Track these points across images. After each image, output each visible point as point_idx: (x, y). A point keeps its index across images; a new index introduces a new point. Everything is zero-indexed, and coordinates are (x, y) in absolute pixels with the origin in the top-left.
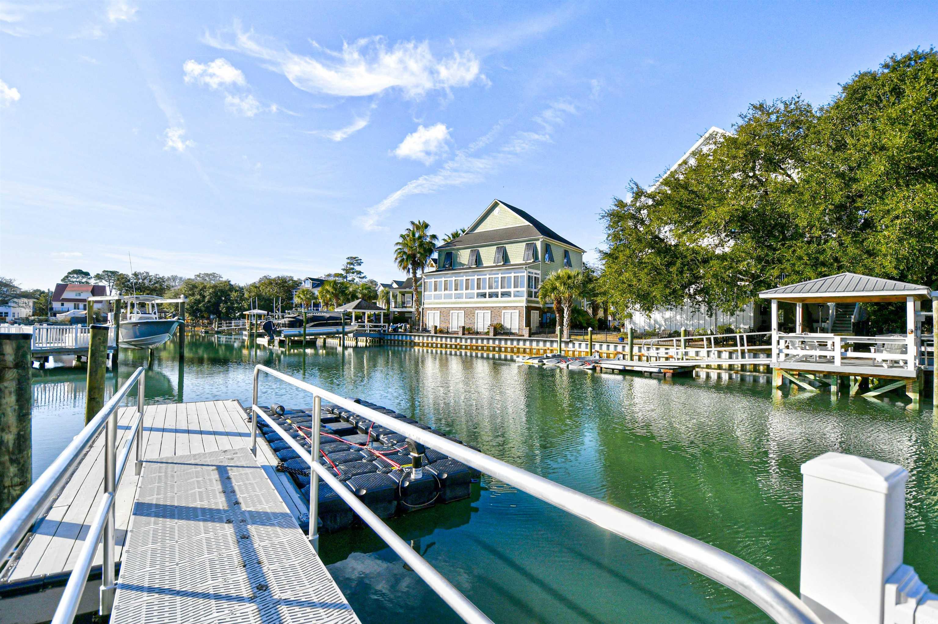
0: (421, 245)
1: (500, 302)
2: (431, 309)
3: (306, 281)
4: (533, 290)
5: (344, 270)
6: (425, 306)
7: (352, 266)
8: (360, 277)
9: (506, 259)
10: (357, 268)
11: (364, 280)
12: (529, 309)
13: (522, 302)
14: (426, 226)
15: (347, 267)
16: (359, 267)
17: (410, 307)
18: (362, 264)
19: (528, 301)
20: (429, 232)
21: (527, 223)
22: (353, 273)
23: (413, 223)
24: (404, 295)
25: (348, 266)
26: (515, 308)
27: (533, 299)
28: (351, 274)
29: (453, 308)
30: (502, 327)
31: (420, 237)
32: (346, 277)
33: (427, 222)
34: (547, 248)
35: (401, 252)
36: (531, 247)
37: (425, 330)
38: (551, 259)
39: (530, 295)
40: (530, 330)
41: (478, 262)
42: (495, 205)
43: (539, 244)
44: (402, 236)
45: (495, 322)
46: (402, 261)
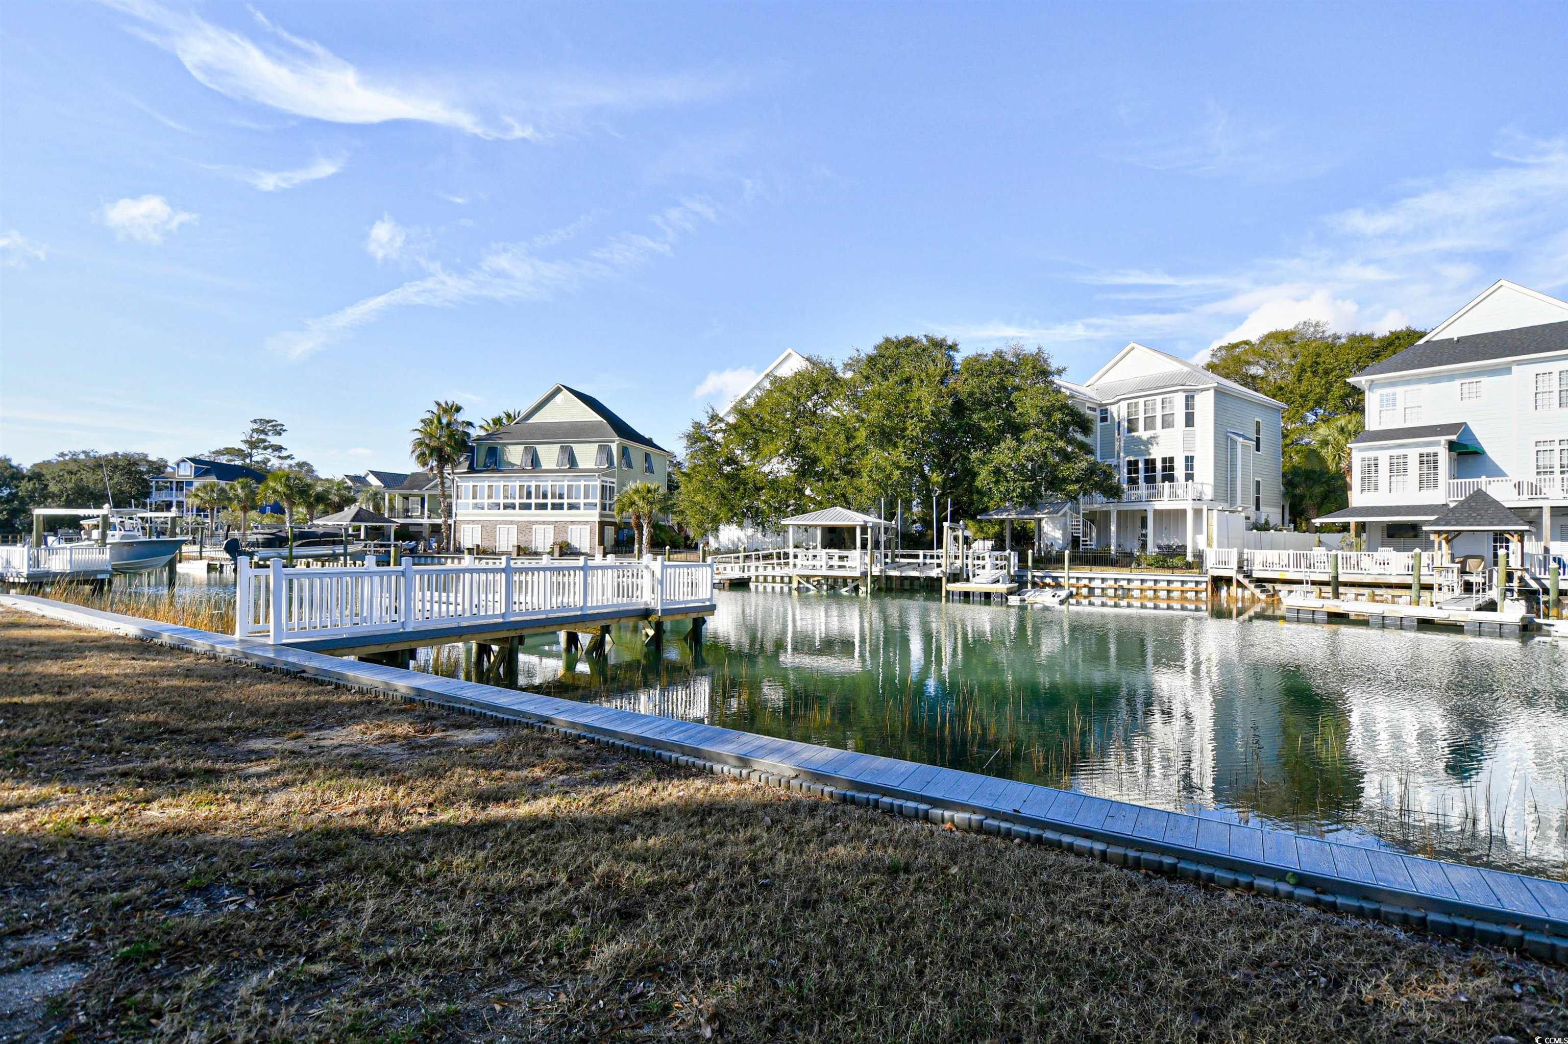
0: (451, 436)
1: (565, 515)
2: (469, 522)
3: (182, 465)
4: (608, 502)
5: (246, 442)
6: (458, 518)
7: (262, 437)
8: (279, 457)
9: (572, 461)
10: (273, 440)
11: (289, 461)
12: (602, 525)
13: (594, 516)
14: (458, 409)
15: (251, 437)
16: (277, 437)
17: (417, 517)
18: (284, 434)
19: (601, 515)
20: (461, 417)
21: (599, 418)
22: (265, 448)
23: (438, 404)
24: (407, 499)
25: (255, 436)
26: (586, 523)
27: (607, 512)
28: (260, 451)
29: (500, 522)
30: (568, 545)
31: (449, 424)
32: (251, 455)
33: (460, 404)
34: (624, 452)
35: (420, 443)
36: (605, 450)
37: (459, 550)
38: (630, 465)
39: (604, 507)
40: (605, 549)
41: (535, 462)
42: (558, 391)
43: (614, 447)
44: (423, 421)
45: (560, 540)
46: (423, 454)
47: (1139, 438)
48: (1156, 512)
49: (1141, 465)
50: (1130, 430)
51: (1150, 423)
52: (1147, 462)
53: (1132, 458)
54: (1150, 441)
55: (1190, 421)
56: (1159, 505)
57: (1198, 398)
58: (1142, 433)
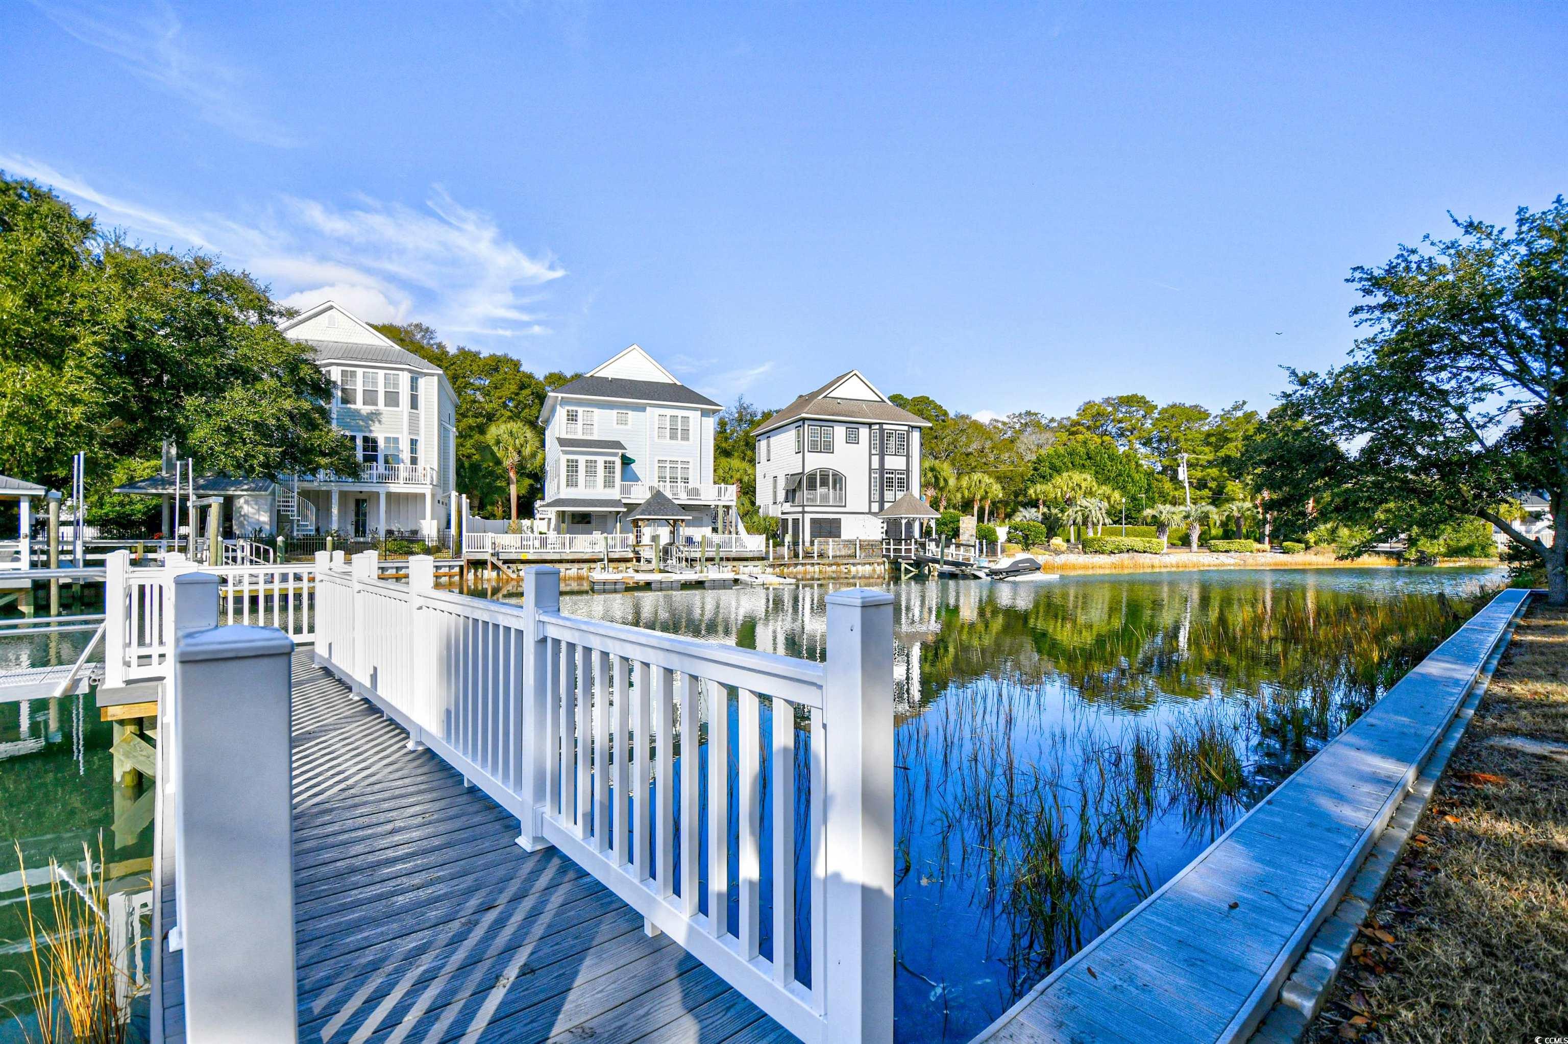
47: (357, 412)
48: (389, 495)
49: (359, 442)
50: (345, 401)
51: (370, 397)
52: (366, 439)
53: (348, 433)
54: (374, 417)
55: (414, 404)
56: (394, 488)
57: (422, 382)
58: (359, 405)
